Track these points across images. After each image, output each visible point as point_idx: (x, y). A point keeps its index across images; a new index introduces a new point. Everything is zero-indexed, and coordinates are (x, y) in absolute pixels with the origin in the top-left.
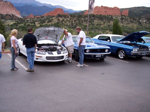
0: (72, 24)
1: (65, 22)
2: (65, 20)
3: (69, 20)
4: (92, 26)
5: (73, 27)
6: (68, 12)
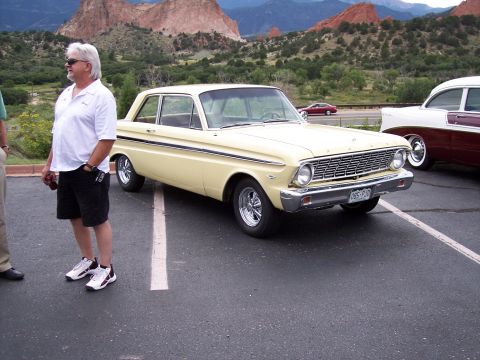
0: (385, 55)
1: (361, 48)
6: (409, 13)
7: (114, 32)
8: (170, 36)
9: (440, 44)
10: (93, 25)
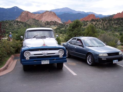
0: (104, 27)
1: (97, 25)
2: (98, 23)
3: (101, 23)
4: (122, 28)
5: (105, 29)
6: (98, 17)
7: (30, 21)
8: (44, 22)
9: (117, 24)
10: (24, 19)
